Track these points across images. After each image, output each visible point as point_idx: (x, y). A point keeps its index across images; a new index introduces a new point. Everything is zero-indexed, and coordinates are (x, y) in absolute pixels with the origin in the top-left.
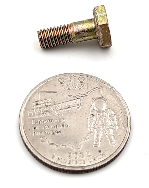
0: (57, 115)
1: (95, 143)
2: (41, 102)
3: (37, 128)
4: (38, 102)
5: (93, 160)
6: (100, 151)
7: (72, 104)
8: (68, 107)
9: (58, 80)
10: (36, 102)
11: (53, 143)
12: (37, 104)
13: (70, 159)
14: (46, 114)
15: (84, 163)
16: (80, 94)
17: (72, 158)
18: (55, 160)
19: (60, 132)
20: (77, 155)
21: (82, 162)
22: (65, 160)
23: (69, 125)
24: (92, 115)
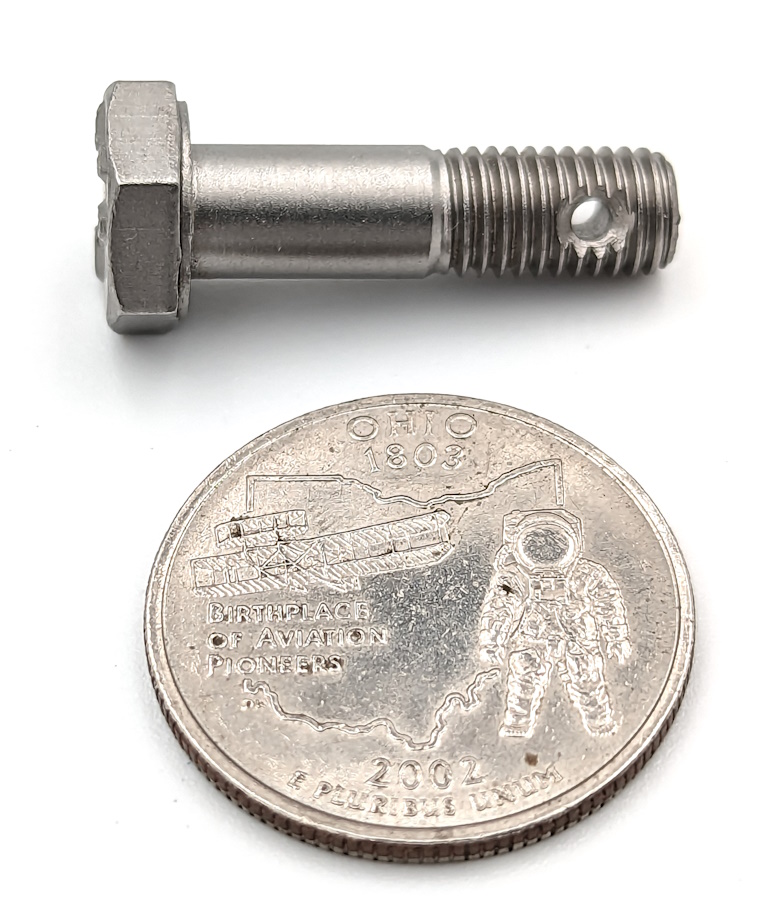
0: (331, 585)
1: (509, 720)
2: (254, 524)
3: (231, 642)
4: (242, 524)
5: (494, 799)
6: (532, 760)
7: (408, 537)
8: (387, 547)
9: (349, 425)
10: (233, 519)
11: (302, 715)
12: (238, 534)
13: (380, 793)
14: (276, 577)
15: (450, 813)
16: (451, 491)
17: (390, 787)
18: (306, 793)
19: (340, 662)
20: (415, 772)
21: (441, 806)
22: (355, 794)
23: (385, 632)
24: (507, 589)
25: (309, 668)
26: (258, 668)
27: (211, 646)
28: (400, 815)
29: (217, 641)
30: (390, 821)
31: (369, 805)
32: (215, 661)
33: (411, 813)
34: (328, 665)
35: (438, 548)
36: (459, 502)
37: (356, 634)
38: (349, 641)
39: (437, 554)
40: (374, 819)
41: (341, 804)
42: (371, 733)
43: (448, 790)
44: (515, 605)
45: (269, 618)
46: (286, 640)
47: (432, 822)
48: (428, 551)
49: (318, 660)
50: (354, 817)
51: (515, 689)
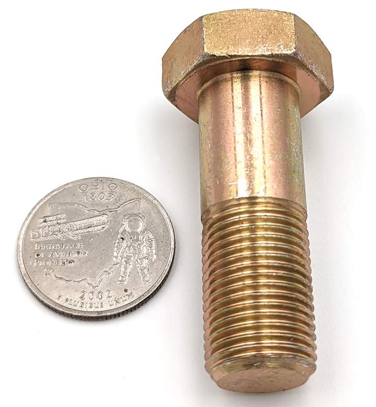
0: (72, 238)
1: (120, 279)
2: (51, 218)
3: (42, 255)
4: (47, 218)
5: (115, 302)
6: (126, 291)
7: (95, 222)
8: (90, 226)
9: (80, 187)
10: (44, 217)
11: (61, 278)
12: (45, 221)
13: (83, 301)
14: (56, 235)
15: (102, 307)
16: (108, 208)
17: (85, 299)
18: (61, 301)
19: (73, 261)
20: (93, 295)
21: (100, 305)
22: (75, 301)
23: (87, 252)
24: (122, 238)
25: (64, 263)
26: (49, 263)
27: (36, 257)
28: (88, 308)
29: (38, 255)
30: (84, 309)
31: (79, 305)
32: (37, 261)
33: (91, 307)
34: (70, 262)
35: (103, 226)
36: (110, 212)
37: (78, 253)
38: (76, 255)
39: (103, 228)
40: (80, 309)
41: (71, 304)
42: (81, 283)
43: (102, 300)
44: (124, 244)
45: (53, 248)
46: (58, 254)
47: (96, 310)
48: (100, 227)
49: (67, 261)
50: (75, 308)
51: (123, 269)
